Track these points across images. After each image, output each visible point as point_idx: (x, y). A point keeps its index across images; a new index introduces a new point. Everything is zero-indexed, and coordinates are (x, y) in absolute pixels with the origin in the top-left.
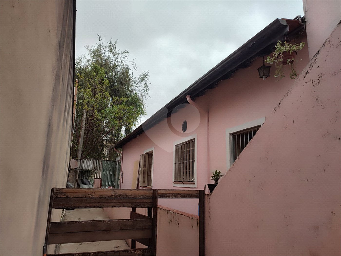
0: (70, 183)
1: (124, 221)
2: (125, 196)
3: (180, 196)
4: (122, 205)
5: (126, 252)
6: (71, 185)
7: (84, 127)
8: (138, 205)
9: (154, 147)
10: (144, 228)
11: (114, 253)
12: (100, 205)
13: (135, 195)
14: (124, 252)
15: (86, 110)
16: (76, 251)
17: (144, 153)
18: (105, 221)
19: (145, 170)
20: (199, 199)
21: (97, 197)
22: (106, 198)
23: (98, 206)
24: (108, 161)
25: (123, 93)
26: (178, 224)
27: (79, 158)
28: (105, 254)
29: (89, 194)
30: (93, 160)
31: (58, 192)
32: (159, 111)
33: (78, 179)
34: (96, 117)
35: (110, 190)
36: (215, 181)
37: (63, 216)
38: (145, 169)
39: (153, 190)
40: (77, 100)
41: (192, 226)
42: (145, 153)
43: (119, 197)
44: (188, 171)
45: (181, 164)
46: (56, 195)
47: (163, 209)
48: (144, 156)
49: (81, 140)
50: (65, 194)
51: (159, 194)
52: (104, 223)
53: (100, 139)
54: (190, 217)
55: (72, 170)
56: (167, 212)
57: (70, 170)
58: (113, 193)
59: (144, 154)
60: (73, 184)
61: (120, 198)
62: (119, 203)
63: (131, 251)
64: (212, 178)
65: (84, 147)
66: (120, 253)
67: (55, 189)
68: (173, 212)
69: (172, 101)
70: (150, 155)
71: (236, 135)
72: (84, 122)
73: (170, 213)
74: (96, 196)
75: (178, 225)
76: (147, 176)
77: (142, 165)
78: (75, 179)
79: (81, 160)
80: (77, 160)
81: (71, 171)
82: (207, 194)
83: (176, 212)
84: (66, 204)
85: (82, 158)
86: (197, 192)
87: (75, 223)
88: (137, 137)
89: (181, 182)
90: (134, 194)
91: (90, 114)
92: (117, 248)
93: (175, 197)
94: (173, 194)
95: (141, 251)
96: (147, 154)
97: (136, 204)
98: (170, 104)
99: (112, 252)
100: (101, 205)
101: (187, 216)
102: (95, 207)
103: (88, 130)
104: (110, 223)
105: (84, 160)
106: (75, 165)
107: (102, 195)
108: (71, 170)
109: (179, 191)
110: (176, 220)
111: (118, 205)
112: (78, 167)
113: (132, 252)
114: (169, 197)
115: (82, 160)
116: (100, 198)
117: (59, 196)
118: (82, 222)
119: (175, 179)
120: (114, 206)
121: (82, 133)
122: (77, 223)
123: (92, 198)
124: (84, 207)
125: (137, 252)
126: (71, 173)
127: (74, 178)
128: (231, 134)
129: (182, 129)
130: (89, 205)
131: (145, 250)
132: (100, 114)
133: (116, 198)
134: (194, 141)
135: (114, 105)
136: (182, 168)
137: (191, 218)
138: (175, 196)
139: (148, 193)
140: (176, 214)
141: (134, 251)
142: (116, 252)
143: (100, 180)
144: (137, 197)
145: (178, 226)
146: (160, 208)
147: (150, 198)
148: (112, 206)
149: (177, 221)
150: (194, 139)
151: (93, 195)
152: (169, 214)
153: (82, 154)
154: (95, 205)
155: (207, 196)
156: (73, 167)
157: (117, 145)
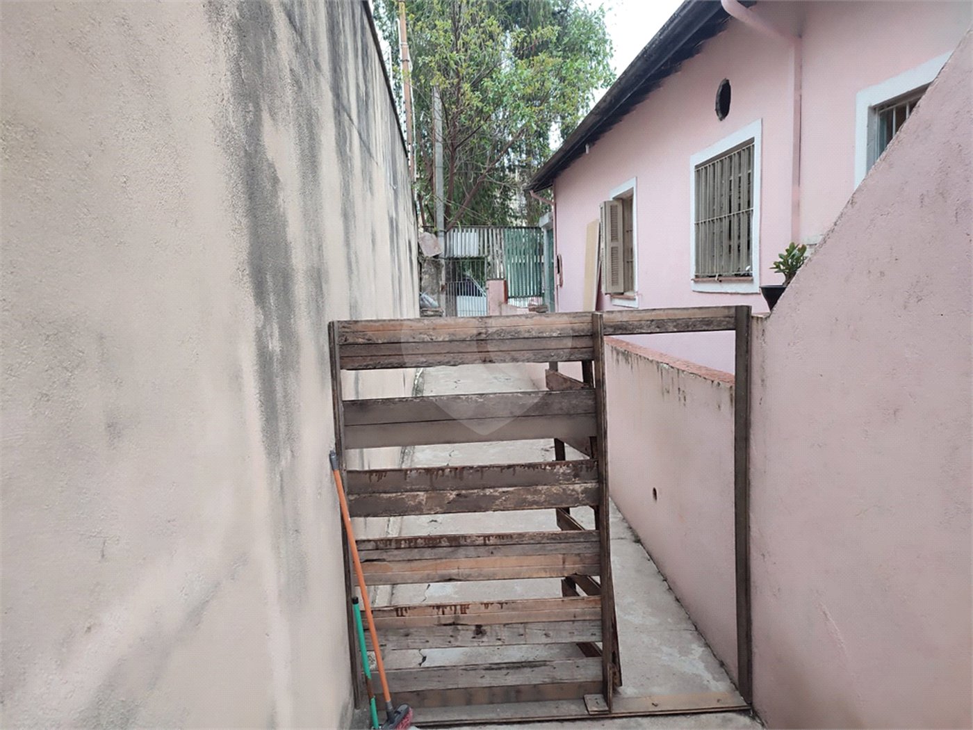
0: (427, 294)
1: (518, 396)
2: (513, 334)
3: (675, 327)
4: (508, 358)
5: (531, 469)
6: (431, 300)
7: (440, 139)
8: (553, 354)
9: (635, 178)
10: (572, 412)
11: (502, 470)
12: (451, 358)
13: (541, 330)
14: (526, 468)
15: (439, 86)
16: (450, 456)
17: (611, 199)
18: (470, 396)
19: (617, 248)
20: (734, 332)
21: (441, 339)
22: (464, 340)
23: (447, 360)
24: (525, 228)
25: (542, 12)
26: (685, 397)
27: (440, 227)
28: (478, 471)
29: (421, 333)
30: (478, 231)
31: (346, 330)
32: (638, 58)
33: (446, 284)
34: (468, 105)
35: (474, 320)
36: (786, 275)
37: (420, 376)
38: (615, 244)
39: (591, 315)
40: (409, 58)
41: (719, 407)
42: (614, 198)
43: (500, 337)
44: (734, 243)
45: (714, 223)
46: (344, 339)
47: (648, 359)
48: (611, 206)
49: (437, 176)
50: (364, 335)
51: (611, 324)
52: (468, 402)
53: (487, 170)
54: (713, 382)
55: (427, 261)
56: (656, 367)
57: (420, 261)
58: (483, 326)
59: (610, 202)
60: (436, 296)
61: (500, 339)
62: (501, 351)
63: (543, 467)
64: (775, 266)
65: (449, 194)
66: (514, 469)
67: (336, 325)
68: (672, 367)
69: (674, 20)
70: (626, 202)
71: (892, 110)
72: (438, 124)
73: (665, 368)
74: (440, 337)
75: (685, 400)
76: (622, 263)
77: (607, 235)
78: (438, 283)
79: (445, 233)
80: (436, 233)
81: (425, 265)
82: (758, 318)
83: (678, 367)
84: (369, 358)
85: (448, 227)
86: (729, 312)
87: (400, 401)
88: (585, 151)
89: (715, 276)
90: (538, 326)
91: (451, 98)
92: (548, 451)
93: (658, 330)
94: (652, 321)
95: (568, 466)
96: (621, 199)
97: (548, 352)
98: (670, 28)
99: (495, 469)
100: (454, 358)
101: (705, 378)
102: (440, 363)
103: (453, 146)
104: (482, 400)
105: (454, 231)
106: (434, 246)
107: (453, 334)
108: (425, 261)
109: (670, 311)
110: (679, 389)
111: (499, 356)
112: (441, 251)
113: (545, 469)
114: (640, 331)
115: (448, 233)
116: (450, 341)
117: (351, 340)
118: (415, 400)
119: (697, 270)
120: (487, 360)
121: (437, 156)
122: (403, 401)
123: (429, 342)
124: (413, 365)
125: (559, 469)
126: (426, 269)
127: (435, 281)
128: (874, 109)
129: (716, 110)
130: (425, 360)
131: (579, 466)
132: (477, 93)
133: (491, 340)
134: (753, 145)
135: (516, 57)
136: (715, 235)
137: (716, 382)
138: (658, 327)
139: (577, 321)
140: (678, 373)
141: (550, 466)
142: (504, 469)
143: (503, 282)
144: (547, 334)
145: (685, 405)
146: (640, 356)
147: (584, 336)
148: (483, 359)
149: (681, 392)
150: (752, 140)
151: (431, 335)
152: (662, 373)
153: (445, 217)
154: (439, 358)
155: (758, 323)
156: (428, 253)
157: (535, 181)
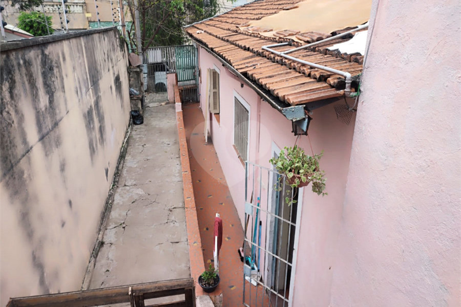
0: (133, 88)
6: (135, 91)
9: (220, 70)
17: (213, 69)
19: (215, 92)
27: (140, 50)
30: (161, 49)
48: (213, 72)
49: (136, 23)
57: (129, 71)
60: (138, 89)
77: (211, 86)
79: (143, 53)
80: (138, 54)
81: (132, 73)
103: (143, 9)
105: (148, 50)
106: (137, 60)
119: (235, 142)
121: (135, 12)
126: (132, 76)
127: (137, 81)
143: (175, 74)
156: (134, 65)
